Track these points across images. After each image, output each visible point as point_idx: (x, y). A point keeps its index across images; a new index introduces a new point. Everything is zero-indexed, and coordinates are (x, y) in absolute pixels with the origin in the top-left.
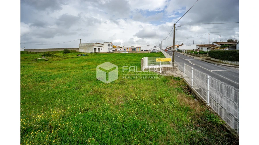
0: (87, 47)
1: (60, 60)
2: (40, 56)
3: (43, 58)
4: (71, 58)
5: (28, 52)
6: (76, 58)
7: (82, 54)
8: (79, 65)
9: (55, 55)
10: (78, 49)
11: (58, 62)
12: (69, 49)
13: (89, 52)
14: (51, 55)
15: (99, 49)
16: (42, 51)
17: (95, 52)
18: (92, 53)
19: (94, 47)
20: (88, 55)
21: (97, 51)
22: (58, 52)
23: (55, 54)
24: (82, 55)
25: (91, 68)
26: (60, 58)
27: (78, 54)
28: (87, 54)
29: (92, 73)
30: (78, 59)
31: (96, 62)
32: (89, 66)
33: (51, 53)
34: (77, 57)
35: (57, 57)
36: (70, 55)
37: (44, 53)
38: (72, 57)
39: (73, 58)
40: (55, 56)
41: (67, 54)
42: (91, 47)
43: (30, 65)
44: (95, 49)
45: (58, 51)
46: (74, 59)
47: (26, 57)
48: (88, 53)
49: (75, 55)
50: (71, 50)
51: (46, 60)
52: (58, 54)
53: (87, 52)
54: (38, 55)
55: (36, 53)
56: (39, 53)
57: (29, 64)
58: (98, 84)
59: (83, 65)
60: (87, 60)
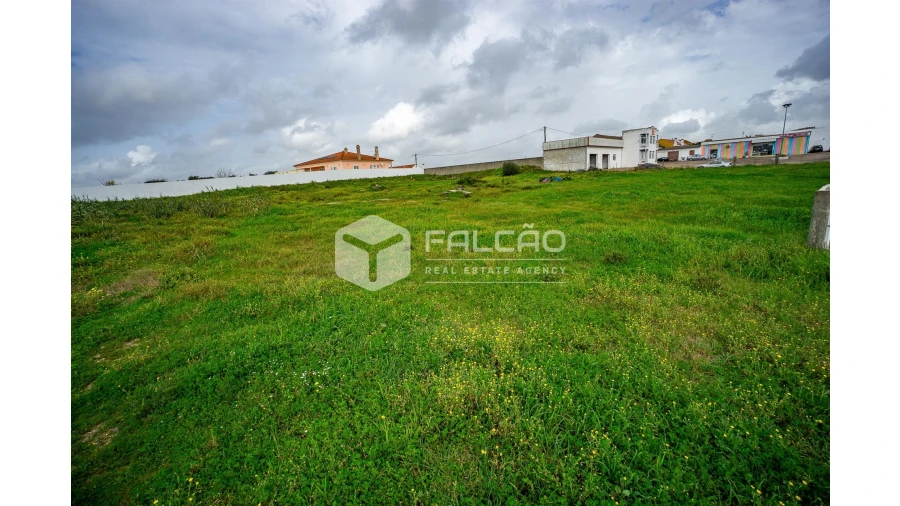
0: (566, 151)
1: (496, 195)
2: (453, 184)
3: (460, 190)
4: (524, 189)
5: (429, 176)
6: (536, 188)
7: (552, 177)
8: (546, 210)
9: (485, 182)
10: (540, 159)
11: (494, 201)
12: (516, 163)
13: (574, 168)
14: (475, 181)
15: (605, 157)
16: (456, 172)
17: (593, 169)
18: (583, 171)
19: (590, 151)
20: (569, 179)
21: (600, 164)
22: (489, 173)
23: (484, 179)
24: (552, 179)
25: (583, 222)
26: (495, 190)
27: (542, 176)
28: (568, 176)
29: (590, 238)
30: (544, 191)
31: (598, 202)
32: (577, 214)
33: (473, 177)
34: (540, 187)
35: (489, 186)
36: (519, 181)
37: (461, 175)
38: (525, 185)
39: (528, 188)
40: (485, 185)
41: (512, 178)
42: (577, 151)
43: (439, 207)
44: (593, 157)
45: (488, 169)
46: (533, 191)
47: (429, 188)
48: (570, 172)
49: (533, 181)
50: (520, 165)
51: (467, 196)
52: (490, 179)
53: (566, 169)
54: (449, 182)
55: (444, 177)
56: (450, 176)
57: (437, 204)
58: (611, 276)
59: (558, 209)
60: (568, 196)
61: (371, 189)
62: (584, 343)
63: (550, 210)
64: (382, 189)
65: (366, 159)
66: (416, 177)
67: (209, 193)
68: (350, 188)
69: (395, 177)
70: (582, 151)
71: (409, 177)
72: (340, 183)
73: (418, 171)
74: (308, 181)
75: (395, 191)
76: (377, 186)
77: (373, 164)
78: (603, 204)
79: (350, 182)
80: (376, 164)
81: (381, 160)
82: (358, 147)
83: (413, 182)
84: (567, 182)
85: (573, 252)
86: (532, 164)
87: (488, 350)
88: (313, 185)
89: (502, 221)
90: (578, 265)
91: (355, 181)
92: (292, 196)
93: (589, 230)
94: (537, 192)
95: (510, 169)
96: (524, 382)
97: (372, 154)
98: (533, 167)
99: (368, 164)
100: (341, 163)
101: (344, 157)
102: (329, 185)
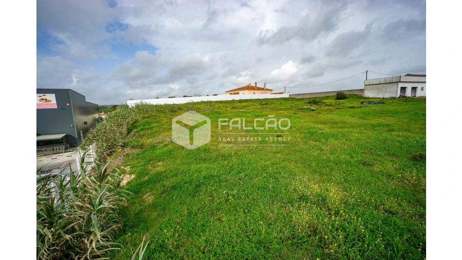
0: (381, 85)
1: (331, 111)
2: (305, 103)
3: (309, 107)
4: (349, 108)
5: (292, 98)
6: (358, 107)
7: (370, 101)
8: (365, 121)
9: (324, 103)
10: (362, 90)
11: (330, 114)
12: (345, 92)
13: (387, 96)
14: (318, 102)
15: (414, 89)
16: (307, 97)
17: (403, 97)
18: (394, 98)
19: (401, 85)
20: (383, 103)
21: (408, 93)
22: (327, 98)
23: (323, 101)
24: (369, 103)
25: (393, 131)
26: (331, 108)
27: (362, 100)
28: (382, 101)
29: (399, 142)
30: (362, 109)
31: (406, 118)
32: (388, 125)
33: (317, 100)
34: (361, 107)
35: (327, 105)
36: (346, 103)
37: (310, 99)
38: (351, 105)
39: (352, 107)
40: (324, 104)
41: (342, 101)
42: (391, 85)
43: (297, 115)
44: (403, 89)
45: (327, 96)
46: (356, 109)
47: (291, 105)
48: (384, 98)
49: (356, 103)
50: (348, 93)
51: (313, 110)
52: (328, 101)
53: (381, 96)
54: (303, 102)
55: (300, 99)
56: (304, 99)
57: (296, 114)
58: (417, 168)
59: (375, 121)
60: (382, 113)
61: (261, 104)
62: (393, 210)
63: (368, 121)
64: (266, 104)
65: (259, 89)
66: (284, 99)
67: (190, 103)
68: (250, 103)
69: (273, 99)
70: (394, 86)
71: (280, 99)
72: (246, 101)
73: (286, 96)
74: (231, 99)
75: (272, 106)
76: (264, 103)
77: (262, 91)
78: (411, 120)
79: (251, 100)
80: (264, 91)
81: (267, 90)
82: (256, 83)
83: (283, 102)
84: (381, 105)
85: (385, 149)
86: (355, 93)
87: (324, 200)
88: (233, 101)
89: (334, 125)
90: (389, 158)
91: (253, 100)
92: (223, 106)
93: (399, 136)
94: (359, 110)
95: (340, 96)
96: (347, 224)
97: (263, 87)
98: (357, 95)
99: (260, 92)
100: (247, 91)
101: (249, 88)
102: (241, 101)
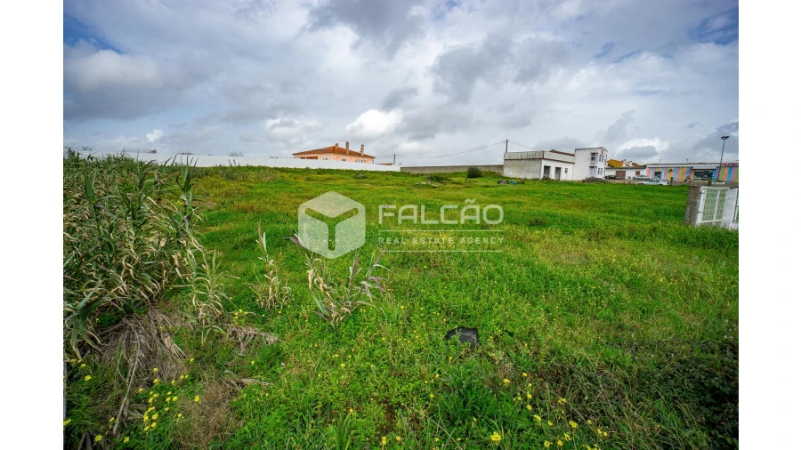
0: (524, 162)
2: (423, 179)
3: (429, 183)
4: (483, 187)
5: (405, 173)
7: (508, 180)
10: (501, 167)
12: (480, 168)
13: (530, 176)
14: (443, 179)
15: (558, 170)
16: (428, 171)
17: (546, 179)
18: (537, 180)
19: (545, 163)
21: (552, 175)
22: (456, 175)
23: (451, 178)
24: (508, 183)
26: (458, 186)
27: (500, 180)
28: (523, 182)
33: (442, 176)
35: (454, 183)
36: (479, 181)
37: (432, 174)
38: (484, 184)
40: (450, 182)
41: (474, 180)
42: (533, 162)
44: (547, 168)
45: (455, 172)
47: (403, 181)
48: (525, 179)
49: (492, 182)
50: (483, 170)
52: (456, 179)
53: (522, 177)
55: (417, 175)
56: (422, 175)
61: (355, 178)
64: (364, 178)
65: (352, 154)
66: (393, 173)
68: (337, 175)
69: (375, 172)
70: (537, 163)
71: (387, 172)
72: (330, 171)
73: (396, 168)
74: (304, 167)
75: (374, 181)
76: (360, 176)
77: (358, 158)
79: (338, 171)
80: (361, 159)
81: (365, 156)
82: (347, 144)
83: (390, 177)
84: (521, 185)
86: (493, 170)
88: (307, 170)
91: (342, 171)
92: (290, 177)
95: (474, 173)
97: (358, 150)
98: (494, 173)
99: (355, 158)
100: (332, 155)
101: (335, 150)
102: (321, 171)
